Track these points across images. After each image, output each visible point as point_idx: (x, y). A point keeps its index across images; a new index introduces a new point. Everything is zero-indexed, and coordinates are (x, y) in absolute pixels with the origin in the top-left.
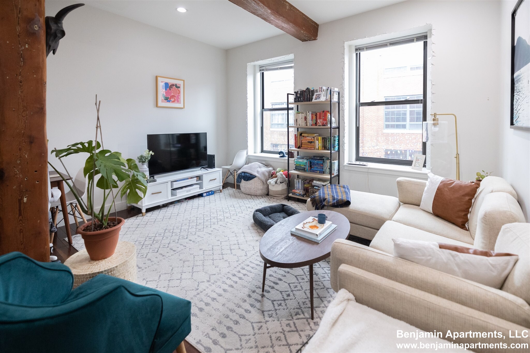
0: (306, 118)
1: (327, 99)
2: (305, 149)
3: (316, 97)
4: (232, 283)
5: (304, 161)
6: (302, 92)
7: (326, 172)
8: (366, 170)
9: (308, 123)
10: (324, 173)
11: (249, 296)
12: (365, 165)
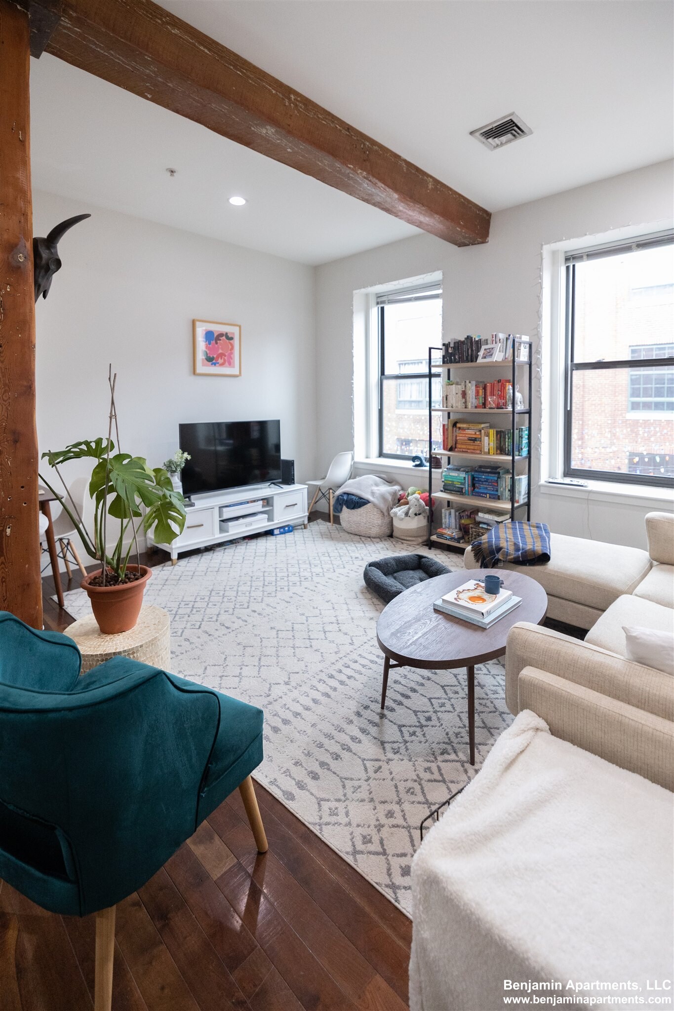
0: (464, 394)
1: (507, 357)
2: (463, 452)
3: (484, 354)
4: (328, 690)
5: (461, 475)
6: (458, 345)
7: (504, 498)
8: (584, 496)
9: (470, 404)
10: (498, 498)
11: (358, 714)
12: (582, 486)
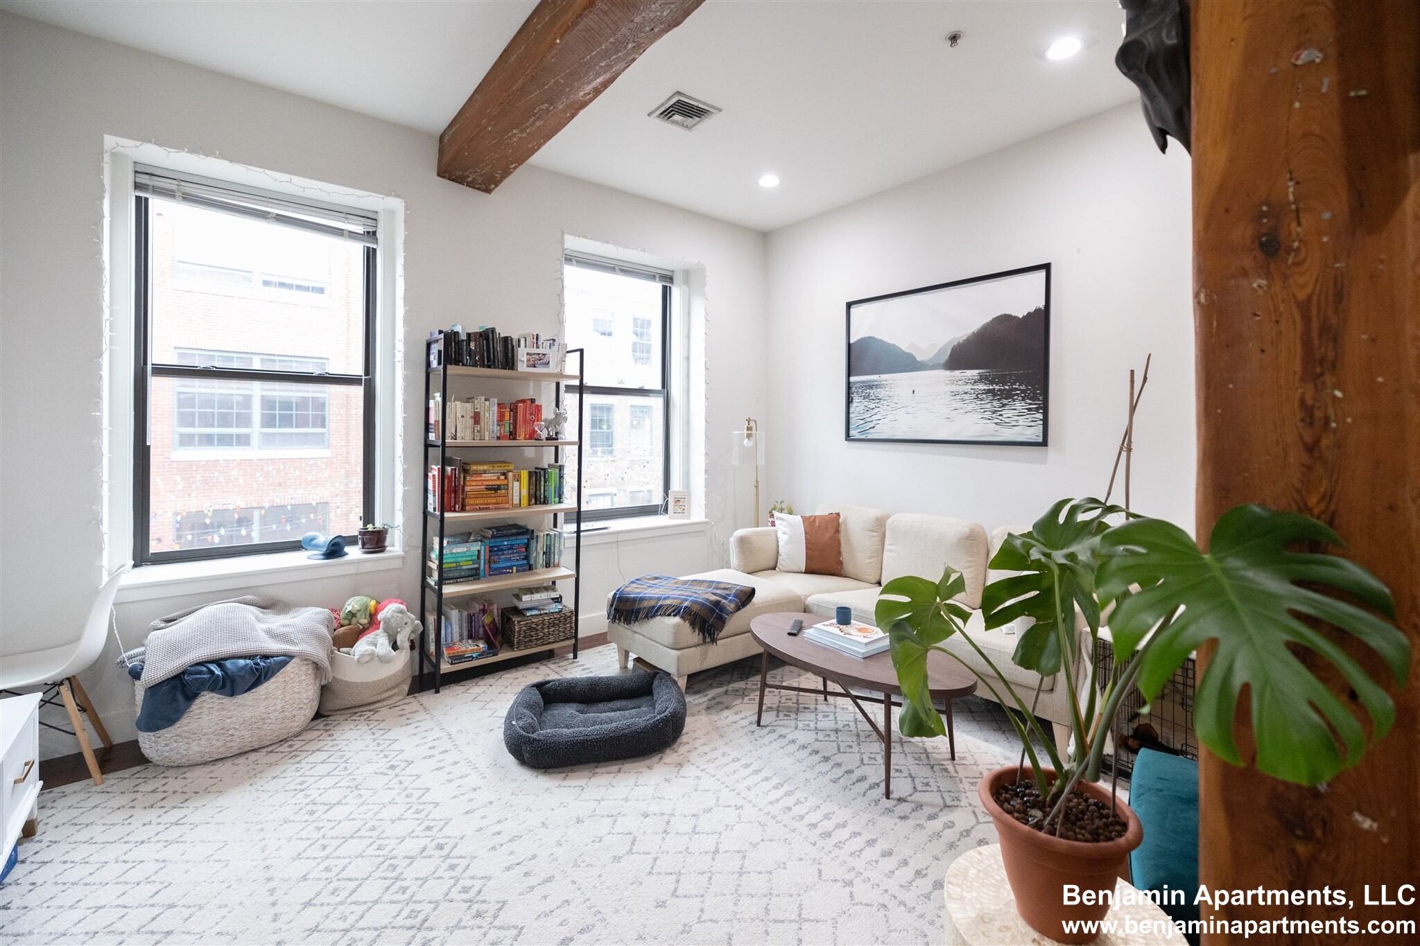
0: (476, 418)
2: (481, 508)
3: (528, 360)
5: (472, 549)
7: (538, 566)
8: (613, 538)
9: (487, 432)
10: (533, 568)
12: (605, 528)
